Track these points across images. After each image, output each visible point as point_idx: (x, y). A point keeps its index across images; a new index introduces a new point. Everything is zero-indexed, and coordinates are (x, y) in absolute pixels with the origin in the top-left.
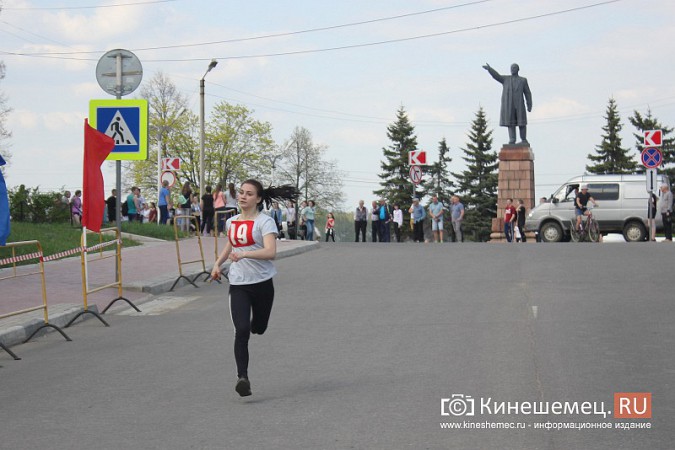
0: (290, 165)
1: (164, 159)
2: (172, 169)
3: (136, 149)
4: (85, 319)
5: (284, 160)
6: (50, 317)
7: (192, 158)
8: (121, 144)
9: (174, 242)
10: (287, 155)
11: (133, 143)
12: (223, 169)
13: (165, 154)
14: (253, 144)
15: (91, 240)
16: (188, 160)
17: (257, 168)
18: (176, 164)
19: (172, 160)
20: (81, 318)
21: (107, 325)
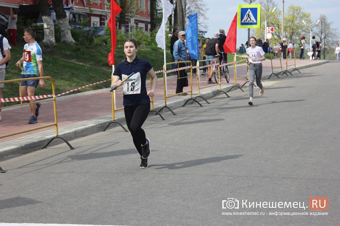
0: (318, 30)
1: (268, 28)
2: (271, 31)
3: (256, 24)
4: (235, 89)
5: (316, 28)
6: (222, 88)
7: (278, 27)
8: (250, 22)
9: (270, 61)
10: (317, 26)
11: (255, 21)
12: (291, 31)
13: (268, 26)
14: (303, 21)
15: (238, 58)
16: (277, 28)
17: (304, 31)
18: (272, 30)
19: (271, 28)
20: (233, 88)
21: (243, 91)
